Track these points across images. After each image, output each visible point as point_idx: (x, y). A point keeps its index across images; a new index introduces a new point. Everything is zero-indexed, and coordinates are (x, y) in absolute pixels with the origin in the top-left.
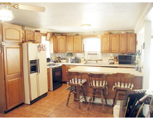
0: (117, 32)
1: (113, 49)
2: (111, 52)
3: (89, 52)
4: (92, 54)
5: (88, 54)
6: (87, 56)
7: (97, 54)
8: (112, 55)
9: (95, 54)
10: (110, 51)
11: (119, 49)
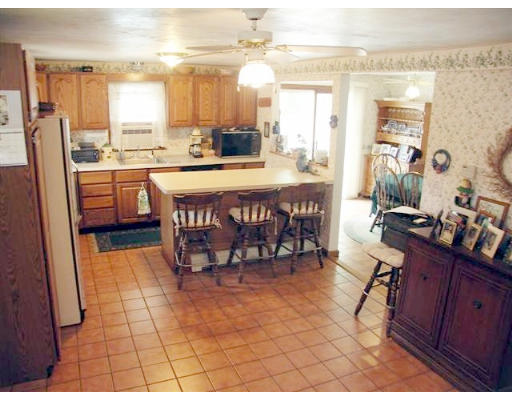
0: (205, 67)
1: (201, 117)
2: (198, 125)
3: (124, 124)
4: (137, 132)
5: (125, 132)
6: (122, 139)
7: (150, 131)
8: (196, 132)
9: (144, 132)
10: (195, 122)
11: (218, 116)
